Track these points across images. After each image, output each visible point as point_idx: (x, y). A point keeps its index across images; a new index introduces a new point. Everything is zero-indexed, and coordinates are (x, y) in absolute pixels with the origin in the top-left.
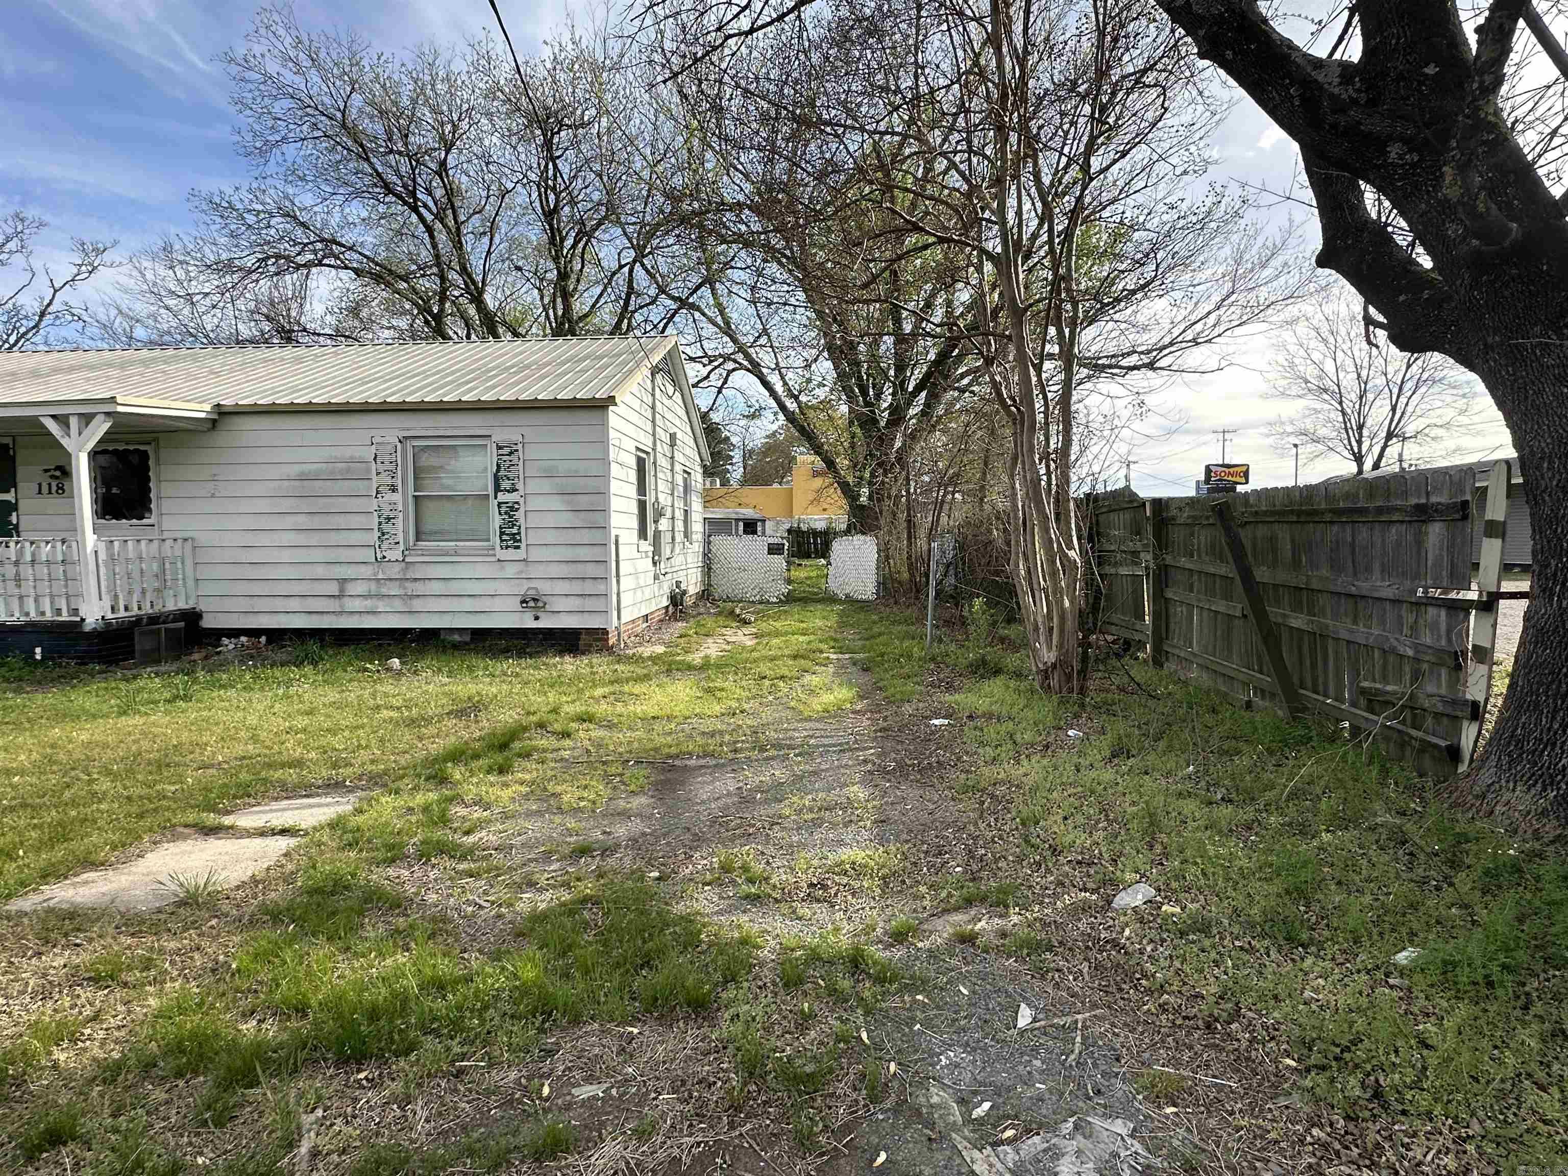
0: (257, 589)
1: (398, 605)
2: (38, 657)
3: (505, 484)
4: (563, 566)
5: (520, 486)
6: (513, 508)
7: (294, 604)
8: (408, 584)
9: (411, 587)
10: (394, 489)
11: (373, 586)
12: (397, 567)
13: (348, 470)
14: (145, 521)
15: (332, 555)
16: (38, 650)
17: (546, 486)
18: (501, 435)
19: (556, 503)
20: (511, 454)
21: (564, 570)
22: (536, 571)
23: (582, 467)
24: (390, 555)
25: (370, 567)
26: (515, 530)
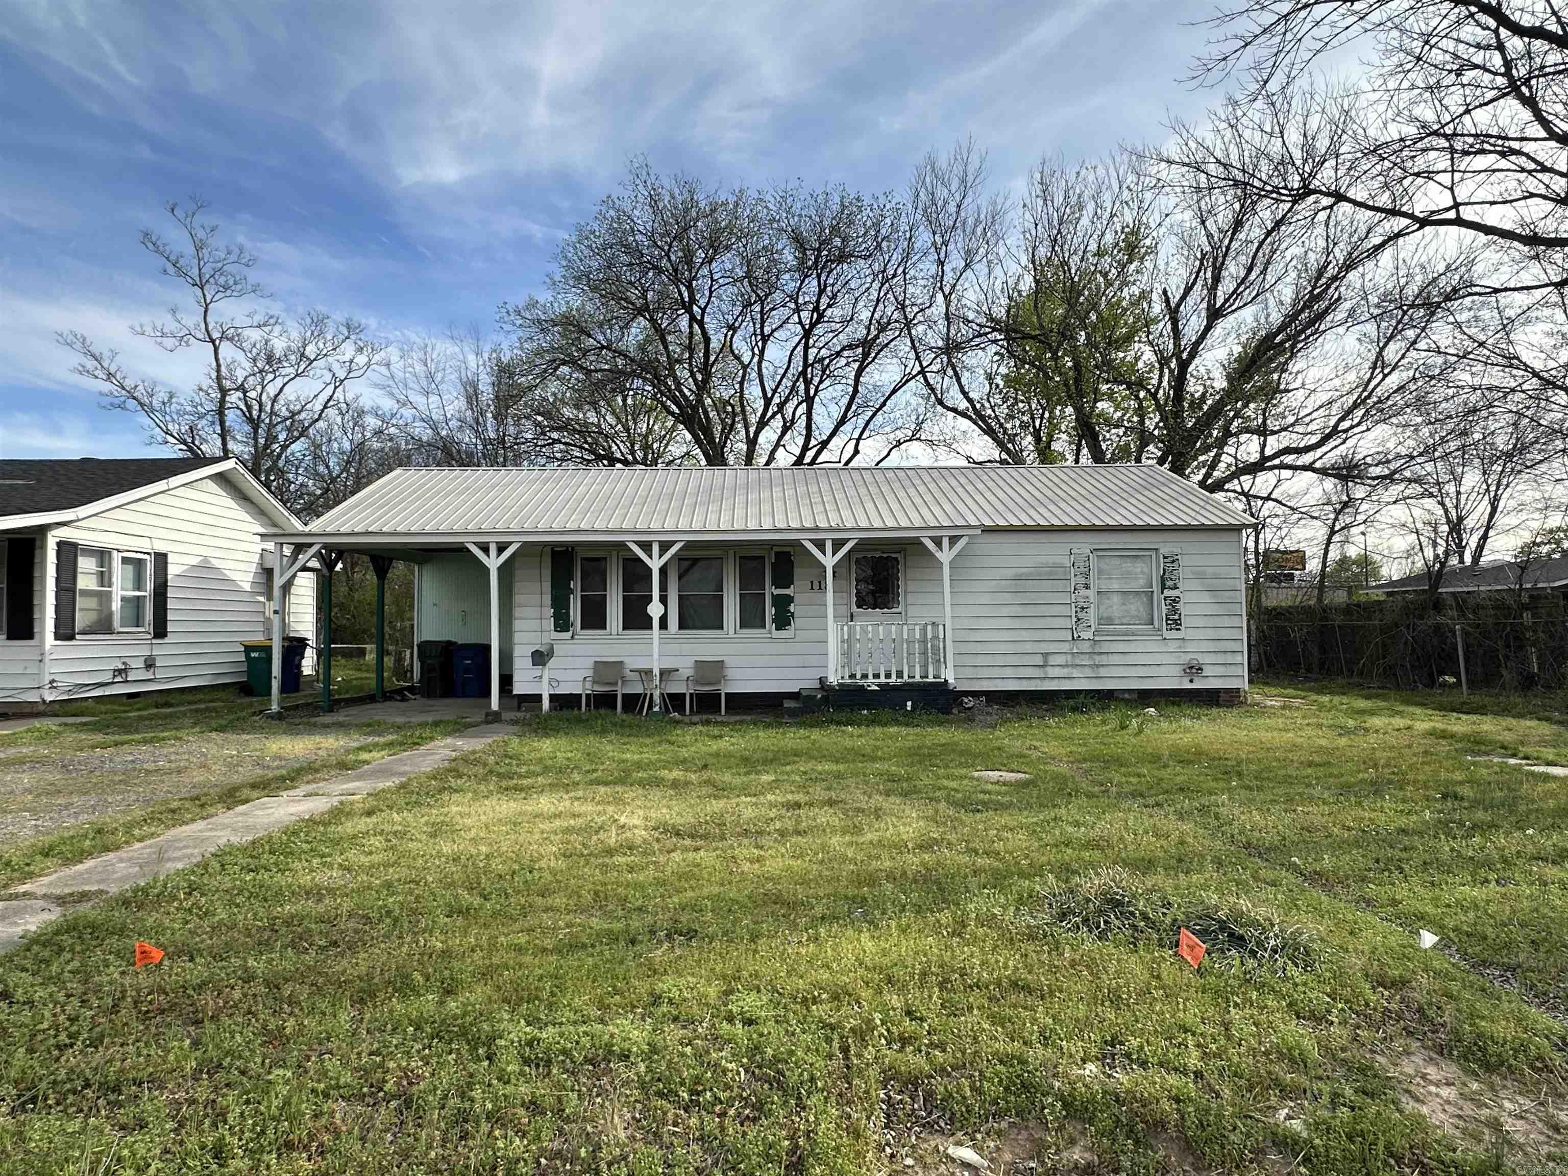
0: (980, 661)
1: (1089, 672)
2: (909, 708)
3: (1169, 583)
4: (1210, 643)
5: (1180, 585)
6: (1176, 600)
7: (1009, 672)
8: (1096, 657)
9: (1098, 659)
10: (1087, 587)
11: (1069, 657)
12: (1088, 643)
13: (1050, 573)
14: (894, 610)
15: (1038, 636)
16: (909, 703)
17: (1195, 585)
18: (1165, 550)
19: (1206, 597)
20: (1173, 562)
21: (1211, 646)
22: (1191, 647)
23: (1222, 571)
24: (1084, 635)
25: (1067, 644)
26: (1176, 617)
